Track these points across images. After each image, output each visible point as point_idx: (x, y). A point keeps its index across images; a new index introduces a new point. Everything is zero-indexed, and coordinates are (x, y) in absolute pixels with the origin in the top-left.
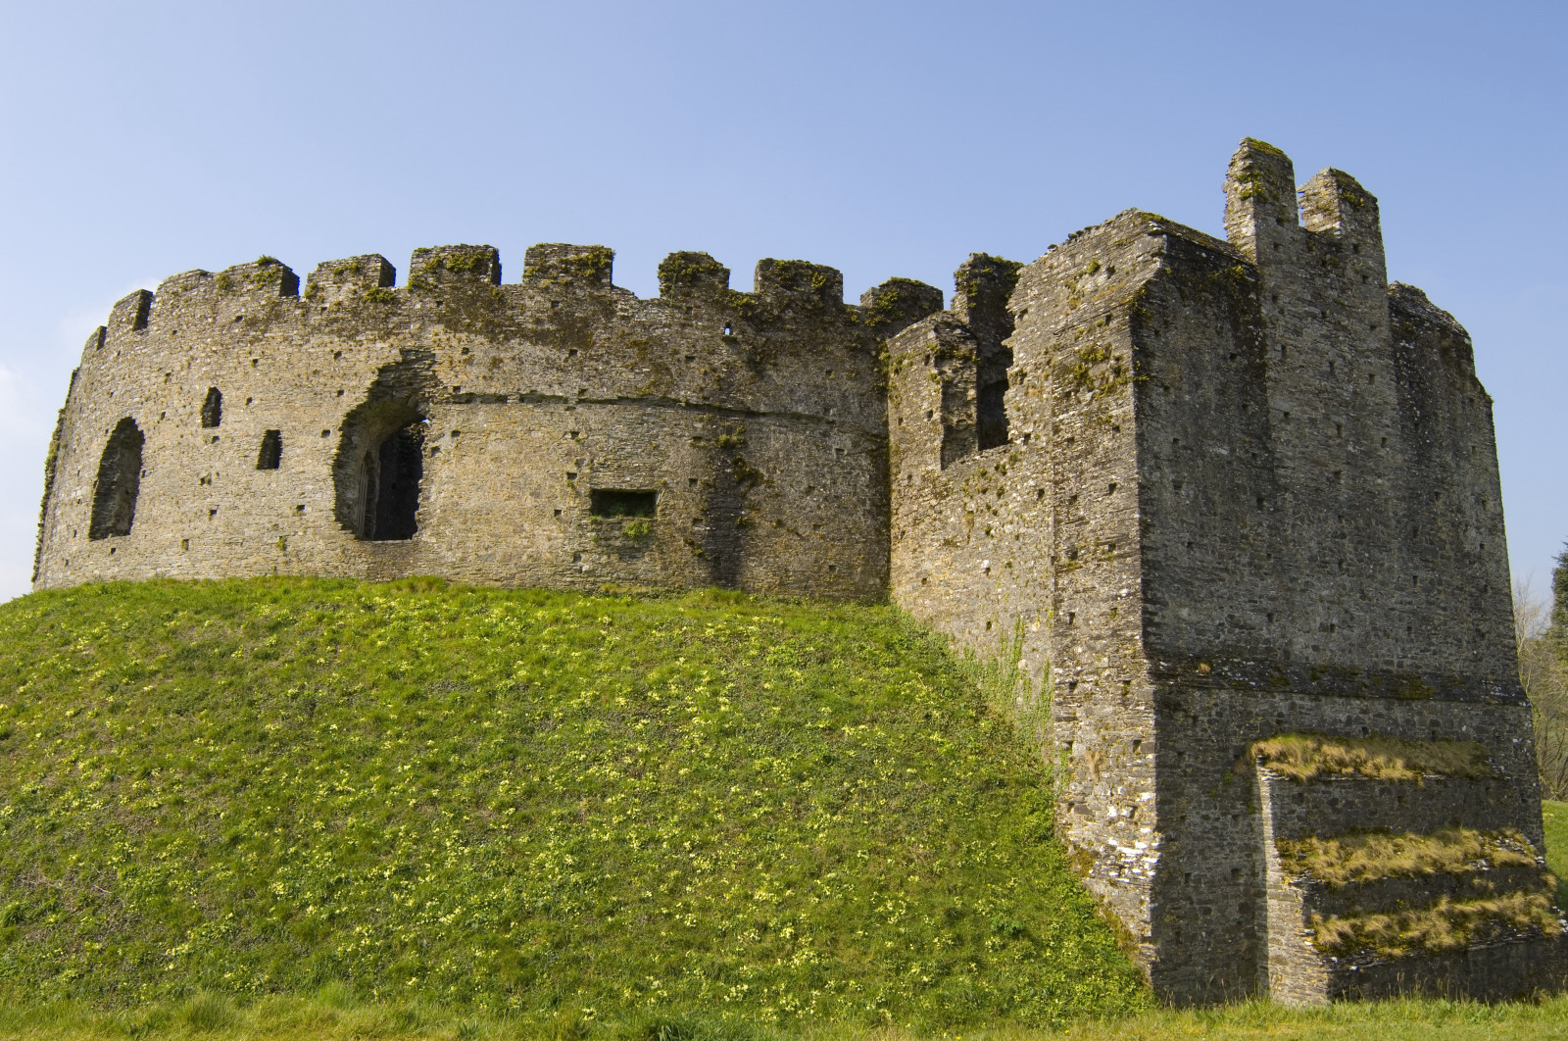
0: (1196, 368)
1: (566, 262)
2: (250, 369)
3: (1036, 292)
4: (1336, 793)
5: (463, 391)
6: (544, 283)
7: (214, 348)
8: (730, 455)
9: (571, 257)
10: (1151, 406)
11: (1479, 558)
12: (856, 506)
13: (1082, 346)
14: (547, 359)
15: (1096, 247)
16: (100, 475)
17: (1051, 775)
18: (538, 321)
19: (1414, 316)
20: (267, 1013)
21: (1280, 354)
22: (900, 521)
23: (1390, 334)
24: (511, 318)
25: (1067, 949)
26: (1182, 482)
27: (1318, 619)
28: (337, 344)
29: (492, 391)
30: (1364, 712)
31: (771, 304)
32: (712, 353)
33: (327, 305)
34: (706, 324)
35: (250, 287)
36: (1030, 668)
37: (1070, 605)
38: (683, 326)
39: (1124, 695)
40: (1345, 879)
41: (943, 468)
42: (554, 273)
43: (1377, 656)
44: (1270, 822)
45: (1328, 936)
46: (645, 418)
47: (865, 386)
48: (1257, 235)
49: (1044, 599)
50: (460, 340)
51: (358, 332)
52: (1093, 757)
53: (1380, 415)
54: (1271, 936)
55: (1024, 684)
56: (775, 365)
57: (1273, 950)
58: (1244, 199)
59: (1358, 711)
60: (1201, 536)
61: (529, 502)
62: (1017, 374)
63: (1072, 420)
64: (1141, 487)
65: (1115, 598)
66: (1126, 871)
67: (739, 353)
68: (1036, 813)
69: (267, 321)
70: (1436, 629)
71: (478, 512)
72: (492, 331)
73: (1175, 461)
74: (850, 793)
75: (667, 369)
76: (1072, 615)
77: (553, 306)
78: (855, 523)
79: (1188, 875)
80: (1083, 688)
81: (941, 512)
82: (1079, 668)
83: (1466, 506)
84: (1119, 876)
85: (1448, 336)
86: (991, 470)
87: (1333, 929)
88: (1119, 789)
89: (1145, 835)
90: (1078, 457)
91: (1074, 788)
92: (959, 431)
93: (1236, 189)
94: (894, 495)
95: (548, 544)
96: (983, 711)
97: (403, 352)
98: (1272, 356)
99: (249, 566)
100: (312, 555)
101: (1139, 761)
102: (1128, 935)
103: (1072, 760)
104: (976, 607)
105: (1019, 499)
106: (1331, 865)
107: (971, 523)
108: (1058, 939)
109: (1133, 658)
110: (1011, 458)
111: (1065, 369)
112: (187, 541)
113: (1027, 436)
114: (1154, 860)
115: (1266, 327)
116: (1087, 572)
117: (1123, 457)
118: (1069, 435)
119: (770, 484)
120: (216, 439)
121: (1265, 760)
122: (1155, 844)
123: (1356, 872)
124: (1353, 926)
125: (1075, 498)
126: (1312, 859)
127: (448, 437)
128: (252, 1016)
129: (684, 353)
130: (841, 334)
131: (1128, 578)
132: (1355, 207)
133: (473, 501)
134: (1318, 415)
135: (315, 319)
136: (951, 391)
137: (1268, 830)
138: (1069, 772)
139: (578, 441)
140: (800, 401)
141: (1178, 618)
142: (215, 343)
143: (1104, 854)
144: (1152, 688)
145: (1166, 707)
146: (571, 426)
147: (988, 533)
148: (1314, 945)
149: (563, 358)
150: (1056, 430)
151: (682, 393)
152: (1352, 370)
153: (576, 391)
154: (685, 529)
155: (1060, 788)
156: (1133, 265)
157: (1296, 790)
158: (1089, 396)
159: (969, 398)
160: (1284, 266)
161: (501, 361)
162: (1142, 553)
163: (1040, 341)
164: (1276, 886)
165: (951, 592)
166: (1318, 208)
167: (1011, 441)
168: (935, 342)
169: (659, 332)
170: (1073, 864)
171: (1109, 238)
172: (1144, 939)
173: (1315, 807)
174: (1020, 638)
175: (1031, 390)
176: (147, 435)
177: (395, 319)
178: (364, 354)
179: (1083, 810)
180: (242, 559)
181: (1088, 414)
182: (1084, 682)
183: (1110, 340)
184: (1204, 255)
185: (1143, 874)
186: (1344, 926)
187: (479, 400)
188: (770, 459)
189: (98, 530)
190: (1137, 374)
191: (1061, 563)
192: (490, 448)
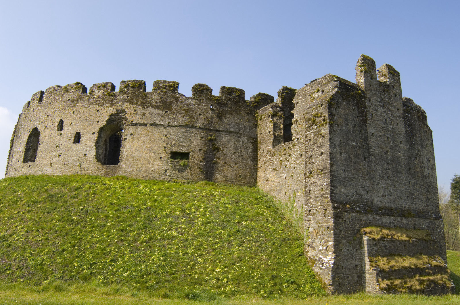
0: (347, 119)
1: (165, 86)
2: (72, 114)
3: (301, 97)
4: (386, 244)
5: (134, 122)
6: (158, 91)
7: (62, 108)
8: (211, 143)
9: (167, 84)
10: (334, 130)
11: (428, 177)
12: (247, 158)
13: (314, 113)
14: (159, 113)
15: (318, 84)
16: (26, 144)
17: (303, 237)
18: (156, 103)
19: (410, 107)
20: (76, 288)
21: (371, 116)
22: (260, 163)
23: (403, 112)
24: (149, 101)
25: (307, 288)
26: (342, 152)
27: (381, 193)
28: (98, 107)
29: (143, 122)
30: (395, 220)
31: (224, 99)
32: (207, 113)
33: (95, 96)
34: (205, 104)
35: (73, 90)
36: (297, 206)
37: (309, 188)
38: (199, 105)
39: (325, 213)
40: (389, 269)
41: (273, 148)
42: (162, 89)
43: (398, 204)
44: (367, 252)
45: (383, 285)
46: (187, 131)
47: (251, 123)
48: (365, 82)
49: (302, 186)
50: (133, 107)
51: (104, 104)
52: (315, 231)
53: (400, 135)
54: (367, 285)
55: (296, 210)
56: (225, 117)
57: (367, 289)
58: (361, 72)
59: (393, 220)
60: (348, 168)
61: (152, 155)
62: (295, 121)
63: (311, 134)
64: (330, 153)
65: (322, 185)
66: (325, 265)
67: (214, 113)
68: (298, 248)
69: (78, 101)
70: (415, 197)
71: (137, 157)
72: (143, 105)
73: (340, 146)
74: (244, 241)
75: (194, 117)
76: (310, 190)
77: (161, 98)
78: (247, 163)
79: (343, 267)
80: (313, 212)
81: (272, 160)
82: (312, 206)
83: (425, 162)
84: (323, 266)
85: (420, 113)
86: (287, 148)
87: (385, 283)
88: (323, 241)
89: (330, 254)
90: (312, 145)
91: (310, 241)
92: (278, 137)
93: (359, 69)
94: (259, 155)
95: (157, 167)
96: (283, 218)
97: (117, 110)
98: (369, 117)
99: (70, 171)
100: (88, 169)
101: (329, 233)
102: (325, 284)
103: (309, 232)
104: (282, 188)
105: (295, 157)
106: (384, 264)
107: (281, 164)
108: (304, 284)
109: (327, 203)
110: (293, 145)
111: (309, 119)
112: (52, 164)
113: (298, 139)
114: (333, 262)
115: (367, 109)
116: (314, 178)
117: (325, 145)
118: (310, 138)
119: (223, 151)
120: (61, 134)
121: (365, 233)
122: (333, 257)
123: (392, 267)
124: (391, 283)
125: (311, 156)
126: (379, 263)
127: (129, 135)
128: (72, 288)
129: (199, 113)
130: (244, 108)
131: (326, 180)
132: (393, 75)
133: (136, 154)
134: (382, 134)
135: (91, 100)
136: (276, 125)
137: (366, 254)
138: (308, 236)
139: (167, 137)
140: (232, 127)
141: (341, 192)
142: (62, 106)
143: (318, 260)
144: (333, 211)
145: (337, 217)
146: (165, 133)
147: (286, 166)
148: (379, 288)
149: (164, 113)
150: (306, 137)
151: (198, 124)
152: (392, 122)
153: (167, 123)
154: (198, 164)
155: (306, 241)
156: (329, 90)
157: (374, 242)
158: (316, 127)
159: (281, 128)
160: (373, 91)
161: (145, 114)
162: (331, 173)
163: (302, 111)
164: (368, 270)
165: (275, 184)
166: (382, 75)
167: (293, 140)
168: (272, 111)
169: (191, 106)
170: (309, 263)
171: (322, 82)
172: (330, 285)
173: (380, 247)
174: (295, 197)
175: (299, 125)
176: (41, 133)
177: (115, 101)
178: (105, 111)
179: (312, 247)
180: (68, 169)
181: (315, 132)
182: (313, 210)
183: (322, 111)
184: (349, 87)
185: (329, 266)
186: (388, 282)
187: (138, 125)
188: (223, 144)
189: (25, 160)
190: (330, 121)
191: (307, 175)
192: (141, 139)
